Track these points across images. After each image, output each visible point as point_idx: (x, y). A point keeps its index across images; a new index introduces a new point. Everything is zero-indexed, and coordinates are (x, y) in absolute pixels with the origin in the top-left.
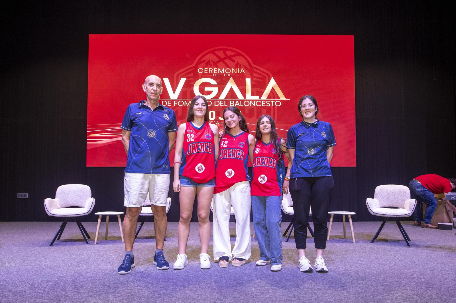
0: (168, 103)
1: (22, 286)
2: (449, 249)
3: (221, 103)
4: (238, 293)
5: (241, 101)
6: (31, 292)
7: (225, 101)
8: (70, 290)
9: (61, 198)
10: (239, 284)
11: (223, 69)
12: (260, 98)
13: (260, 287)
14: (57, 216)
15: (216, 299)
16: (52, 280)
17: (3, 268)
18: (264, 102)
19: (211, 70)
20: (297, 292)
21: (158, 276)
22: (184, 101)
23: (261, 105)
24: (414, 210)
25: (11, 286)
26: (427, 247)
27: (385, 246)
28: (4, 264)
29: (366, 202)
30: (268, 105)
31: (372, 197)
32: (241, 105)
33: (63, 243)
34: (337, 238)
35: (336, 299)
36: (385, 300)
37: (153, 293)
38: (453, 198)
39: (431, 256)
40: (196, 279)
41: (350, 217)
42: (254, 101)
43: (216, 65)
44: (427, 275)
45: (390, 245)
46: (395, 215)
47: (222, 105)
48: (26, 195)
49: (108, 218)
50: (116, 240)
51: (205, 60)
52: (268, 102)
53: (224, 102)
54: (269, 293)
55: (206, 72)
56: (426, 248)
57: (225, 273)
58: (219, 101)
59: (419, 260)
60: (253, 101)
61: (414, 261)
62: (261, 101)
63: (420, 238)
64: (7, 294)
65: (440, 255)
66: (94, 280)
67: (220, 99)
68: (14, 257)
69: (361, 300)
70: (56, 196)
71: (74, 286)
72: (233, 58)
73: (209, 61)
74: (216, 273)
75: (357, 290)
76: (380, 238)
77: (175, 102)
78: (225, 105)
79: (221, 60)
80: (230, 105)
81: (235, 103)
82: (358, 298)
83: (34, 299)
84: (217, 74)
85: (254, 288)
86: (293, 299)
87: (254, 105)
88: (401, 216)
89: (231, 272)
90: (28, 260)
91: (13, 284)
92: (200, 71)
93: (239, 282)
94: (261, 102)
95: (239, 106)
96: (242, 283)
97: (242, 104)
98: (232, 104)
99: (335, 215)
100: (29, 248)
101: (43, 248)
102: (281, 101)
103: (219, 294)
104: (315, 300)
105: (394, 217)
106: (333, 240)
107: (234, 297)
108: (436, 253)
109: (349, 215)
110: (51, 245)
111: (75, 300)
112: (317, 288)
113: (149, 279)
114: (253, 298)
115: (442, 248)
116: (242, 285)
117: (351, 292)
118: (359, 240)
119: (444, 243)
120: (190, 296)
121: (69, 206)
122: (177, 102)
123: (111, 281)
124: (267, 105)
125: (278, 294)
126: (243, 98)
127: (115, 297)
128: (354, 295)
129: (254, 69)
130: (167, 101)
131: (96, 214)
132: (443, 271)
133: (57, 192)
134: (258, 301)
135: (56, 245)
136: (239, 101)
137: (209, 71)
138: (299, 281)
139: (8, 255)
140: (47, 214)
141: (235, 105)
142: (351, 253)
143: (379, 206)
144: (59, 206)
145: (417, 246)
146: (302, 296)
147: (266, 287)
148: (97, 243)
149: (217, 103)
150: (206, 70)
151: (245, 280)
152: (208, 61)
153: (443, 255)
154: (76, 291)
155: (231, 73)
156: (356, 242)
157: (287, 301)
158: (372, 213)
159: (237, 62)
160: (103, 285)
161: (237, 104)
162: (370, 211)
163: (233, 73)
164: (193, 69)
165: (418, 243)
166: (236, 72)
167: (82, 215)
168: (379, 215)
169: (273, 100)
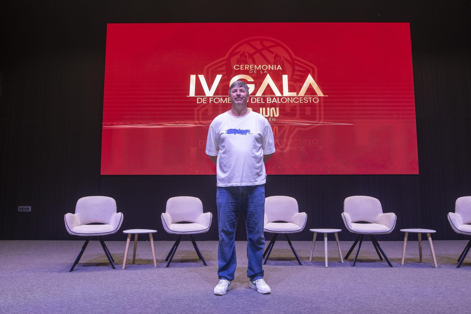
0: (204, 100)
3: (258, 100)
5: (278, 98)
7: (262, 98)
9: (82, 213)
12: (297, 94)
14: (79, 235)
18: (301, 99)
22: (220, 98)
23: (298, 102)
29: (448, 217)
30: (306, 101)
31: (454, 211)
32: (278, 102)
33: (83, 267)
34: (411, 262)
41: (429, 235)
42: (292, 98)
47: (259, 101)
48: (28, 208)
49: (136, 237)
50: (146, 264)
51: (240, 52)
52: (305, 99)
53: (260, 99)
58: (256, 97)
60: (290, 97)
62: (299, 97)
67: (256, 95)
68: (33, 286)
70: (76, 210)
72: (271, 49)
73: (244, 52)
76: (468, 262)
77: (211, 99)
78: (262, 102)
79: (258, 51)
80: (268, 102)
81: (272, 100)
87: (292, 102)
94: (298, 99)
95: (276, 102)
97: (280, 101)
98: (269, 101)
99: (410, 233)
100: (46, 274)
101: (62, 274)
102: (320, 98)
106: (408, 263)
109: (428, 233)
110: (72, 270)
118: (443, 265)
121: (90, 222)
122: (213, 99)
124: (304, 102)
126: (280, 95)
129: (295, 62)
130: (202, 98)
131: (125, 232)
133: (77, 206)
135: (77, 270)
136: (276, 98)
140: (68, 233)
141: (272, 102)
142: (441, 281)
143: (462, 222)
144: (79, 223)
148: (125, 268)
149: (254, 100)
156: (439, 267)
158: (457, 231)
159: (276, 53)
161: (274, 100)
162: (454, 228)
164: (225, 62)
167: (109, 233)
168: (466, 234)
169: (310, 97)
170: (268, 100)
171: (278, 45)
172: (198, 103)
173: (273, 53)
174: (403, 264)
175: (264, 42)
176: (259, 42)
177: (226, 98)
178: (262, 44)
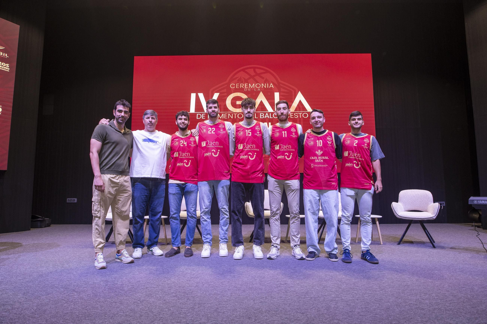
0: (203, 116)
1: (84, 286)
2: (474, 251)
4: (284, 293)
6: (94, 292)
8: (129, 290)
10: (283, 285)
11: (254, 84)
13: (302, 287)
15: (264, 299)
16: (110, 280)
17: (63, 268)
19: (242, 85)
20: (338, 293)
21: (206, 277)
24: (438, 213)
25: (74, 285)
26: (451, 248)
27: (412, 248)
28: (63, 264)
29: (392, 206)
31: (397, 201)
32: (270, 118)
35: (376, 299)
36: (423, 300)
37: (205, 293)
38: (476, 202)
39: (458, 258)
40: (242, 280)
41: (377, 220)
43: (246, 81)
44: (458, 275)
45: (416, 247)
46: (420, 218)
48: (75, 200)
51: (237, 78)
54: (312, 293)
55: (238, 87)
56: (451, 250)
57: (268, 274)
59: (447, 262)
61: (442, 262)
63: (443, 240)
64: (73, 294)
65: (467, 256)
66: (148, 280)
68: (70, 258)
69: (400, 300)
71: (131, 286)
72: (262, 75)
73: (241, 78)
74: (259, 274)
75: (394, 290)
76: (406, 240)
79: (252, 77)
82: (397, 298)
83: (97, 298)
84: (248, 89)
85: (297, 288)
86: (337, 299)
88: (426, 219)
89: (272, 273)
90: (83, 261)
91: (75, 284)
92: (232, 86)
93: (282, 283)
96: (286, 284)
103: (266, 294)
104: (357, 300)
105: (419, 220)
107: (281, 297)
108: (461, 254)
109: (376, 218)
111: (135, 299)
112: (357, 289)
113: (198, 279)
114: (299, 298)
115: (466, 250)
116: (285, 285)
117: (389, 293)
118: (386, 242)
119: (468, 245)
120: (239, 295)
123: (163, 282)
125: (322, 295)
126: (272, 111)
127: (171, 297)
128: (393, 295)
129: (281, 85)
130: (202, 114)
132: (473, 272)
134: (304, 301)
137: (241, 86)
138: (337, 281)
139: (65, 256)
143: (404, 210)
145: (443, 248)
146: (344, 296)
147: (308, 288)
150: (238, 85)
151: (287, 280)
152: (239, 78)
153: (470, 256)
154: (134, 291)
155: (261, 88)
156: (384, 244)
157: (331, 301)
158: (397, 216)
159: (266, 78)
160: (157, 285)
162: (395, 214)
163: (262, 87)
165: (442, 245)
166: (265, 87)
168: (404, 218)
169: (300, 112)
170: (261, 116)
171: (267, 72)
172: (197, 118)
173: (263, 78)
174: (357, 242)
175: (257, 70)
176: (252, 69)
177: (223, 114)
178: (255, 71)
